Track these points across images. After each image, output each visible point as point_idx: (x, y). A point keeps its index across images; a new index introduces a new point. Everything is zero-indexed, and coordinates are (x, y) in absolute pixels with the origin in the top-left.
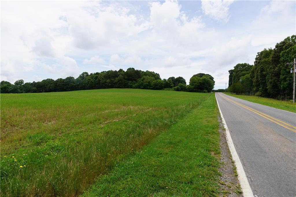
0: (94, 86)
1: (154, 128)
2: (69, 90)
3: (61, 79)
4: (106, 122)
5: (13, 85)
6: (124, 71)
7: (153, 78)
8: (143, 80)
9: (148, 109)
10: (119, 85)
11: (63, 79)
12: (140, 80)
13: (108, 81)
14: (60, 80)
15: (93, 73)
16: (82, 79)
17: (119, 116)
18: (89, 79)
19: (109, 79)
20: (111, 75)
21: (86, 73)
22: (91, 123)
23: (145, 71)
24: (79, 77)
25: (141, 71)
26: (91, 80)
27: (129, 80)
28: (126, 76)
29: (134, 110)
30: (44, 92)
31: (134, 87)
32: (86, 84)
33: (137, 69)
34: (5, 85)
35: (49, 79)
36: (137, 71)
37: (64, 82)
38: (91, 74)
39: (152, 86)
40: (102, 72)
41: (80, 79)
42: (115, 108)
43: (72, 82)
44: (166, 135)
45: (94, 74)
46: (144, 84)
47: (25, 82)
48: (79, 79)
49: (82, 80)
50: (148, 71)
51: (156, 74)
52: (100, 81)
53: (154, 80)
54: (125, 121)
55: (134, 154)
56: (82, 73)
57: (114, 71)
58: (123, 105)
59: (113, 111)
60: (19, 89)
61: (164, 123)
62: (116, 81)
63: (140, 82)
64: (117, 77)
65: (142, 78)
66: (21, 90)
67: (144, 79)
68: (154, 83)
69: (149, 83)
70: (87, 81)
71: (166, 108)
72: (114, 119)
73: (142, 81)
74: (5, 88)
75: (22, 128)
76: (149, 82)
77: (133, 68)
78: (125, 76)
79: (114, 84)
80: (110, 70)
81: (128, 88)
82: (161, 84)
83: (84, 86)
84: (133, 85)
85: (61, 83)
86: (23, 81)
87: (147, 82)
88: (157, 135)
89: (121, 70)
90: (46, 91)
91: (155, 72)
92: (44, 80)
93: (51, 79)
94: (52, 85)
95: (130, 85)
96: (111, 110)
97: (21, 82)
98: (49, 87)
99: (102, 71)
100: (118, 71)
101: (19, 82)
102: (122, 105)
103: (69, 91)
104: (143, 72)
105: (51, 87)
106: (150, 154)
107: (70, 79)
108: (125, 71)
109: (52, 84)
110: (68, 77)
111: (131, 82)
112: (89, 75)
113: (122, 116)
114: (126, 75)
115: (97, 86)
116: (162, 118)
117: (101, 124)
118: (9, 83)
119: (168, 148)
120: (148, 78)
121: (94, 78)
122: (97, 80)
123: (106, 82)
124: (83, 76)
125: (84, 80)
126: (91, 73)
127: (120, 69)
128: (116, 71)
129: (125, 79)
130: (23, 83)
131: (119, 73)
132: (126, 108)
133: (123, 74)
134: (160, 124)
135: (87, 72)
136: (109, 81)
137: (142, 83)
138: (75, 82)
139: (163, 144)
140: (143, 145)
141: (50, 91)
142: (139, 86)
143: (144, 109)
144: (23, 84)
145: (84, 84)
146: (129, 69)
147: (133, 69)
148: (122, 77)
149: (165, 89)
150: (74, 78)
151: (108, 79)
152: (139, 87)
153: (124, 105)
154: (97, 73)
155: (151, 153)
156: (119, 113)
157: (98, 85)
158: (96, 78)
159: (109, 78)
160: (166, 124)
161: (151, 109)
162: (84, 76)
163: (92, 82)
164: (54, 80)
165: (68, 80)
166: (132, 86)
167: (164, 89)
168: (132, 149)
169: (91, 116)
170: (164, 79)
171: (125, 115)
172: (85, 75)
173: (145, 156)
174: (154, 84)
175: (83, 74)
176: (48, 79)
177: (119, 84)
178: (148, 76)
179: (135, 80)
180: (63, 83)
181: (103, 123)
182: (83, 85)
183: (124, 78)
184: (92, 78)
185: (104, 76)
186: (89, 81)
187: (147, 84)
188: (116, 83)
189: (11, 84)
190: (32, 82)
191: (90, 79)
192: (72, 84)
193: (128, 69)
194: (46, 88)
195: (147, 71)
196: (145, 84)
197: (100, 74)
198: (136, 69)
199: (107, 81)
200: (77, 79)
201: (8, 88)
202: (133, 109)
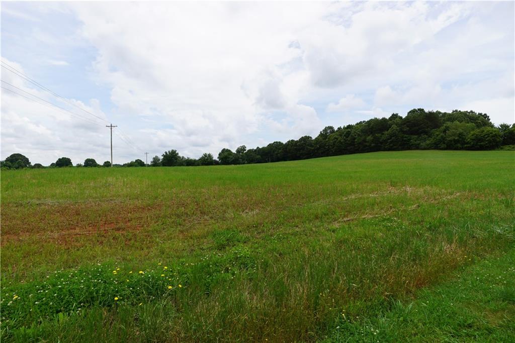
0: (344, 149)
1: (462, 243)
2: (304, 157)
3: (292, 141)
4: (345, 219)
5: (234, 153)
6: (401, 118)
7: (470, 125)
8: (444, 131)
9: (451, 194)
10: (391, 145)
11: (296, 140)
12: (437, 133)
13: (369, 138)
14: (291, 143)
15: (342, 127)
16: (324, 139)
17: (376, 207)
18: (335, 138)
19: (371, 135)
20: (374, 127)
21: (331, 128)
22: (317, 217)
23: (450, 112)
24: (319, 135)
25: (440, 113)
26: (339, 139)
27: (412, 133)
28: (405, 126)
29: (413, 196)
30: (271, 162)
31: (423, 147)
32: (331, 146)
33: (430, 110)
34: (226, 154)
35: (277, 142)
36: (431, 113)
37: (297, 146)
38: (339, 129)
39: (467, 143)
40: (357, 124)
41: (321, 138)
42: (372, 191)
43: (308, 145)
44: (497, 267)
45: (344, 128)
46: (447, 139)
47: (247, 149)
48: (319, 139)
49: (324, 141)
50: (456, 111)
51: (480, 114)
52: (355, 139)
53: (473, 129)
54: (388, 219)
55: (391, 307)
56: (324, 128)
57: (381, 118)
58: (391, 186)
59: (365, 195)
60: (241, 158)
61: (491, 232)
62: (384, 138)
63: (437, 135)
64: (388, 130)
65: (443, 128)
66: (243, 160)
67: (447, 128)
68: (473, 135)
69: (460, 137)
70: (331, 142)
71: (503, 193)
72: (363, 213)
73: (442, 134)
74: (226, 157)
75: (211, 218)
76: (460, 135)
77: (422, 108)
78: (403, 126)
79: (381, 143)
80: (373, 118)
81: (409, 148)
82: (492, 136)
83: (328, 150)
84: (422, 144)
85: (293, 147)
86: (246, 147)
87: (454, 135)
88: (466, 265)
89: (395, 116)
90: (273, 161)
91: (477, 112)
92: (270, 144)
93: (280, 142)
94: (280, 151)
95: (416, 143)
96: (362, 194)
97: (243, 148)
98: (277, 154)
99: (358, 122)
100: (388, 118)
101: (241, 149)
102: (390, 184)
103: (304, 159)
104: (445, 113)
105: (279, 153)
106: (435, 319)
107: (305, 139)
108: (404, 117)
109: (280, 149)
110: (302, 137)
111: (416, 136)
112: (336, 130)
113: (382, 209)
114: (405, 124)
115: (348, 148)
116: (489, 218)
117: (336, 222)
118: (230, 151)
119: (497, 311)
120: (458, 127)
121: (344, 136)
122: (349, 139)
123: (365, 141)
124: (326, 133)
125: (327, 139)
126: (339, 127)
127: (393, 115)
128: (384, 119)
129: (404, 132)
130: (245, 150)
131: (390, 122)
132: (394, 192)
133: (400, 123)
134: (480, 234)
135: (331, 126)
136: (372, 138)
137: (442, 137)
138: (313, 145)
139: (480, 296)
140: (419, 286)
141: (278, 160)
142: (435, 144)
143: (439, 195)
144: (245, 152)
145: (327, 147)
146: (413, 112)
147: (422, 110)
148: (397, 130)
149: (507, 147)
150: (311, 138)
151: (369, 135)
152: (436, 146)
153: (393, 184)
154: (349, 127)
155: (439, 316)
156: (378, 201)
157: (352, 147)
158: (348, 134)
159: (372, 133)
160: (499, 237)
161: (458, 194)
162: (328, 133)
163: (341, 143)
164: (282, 144)
165: (303, 142)
166: (419, 144)
167: (502, 149)
168: (386, 293)
169: (320, 206)
170: (501, 126)
171: (391, 205)
172: (328, 131)
173: (419, 320)
174: (473, 137)
175: (325, 130)
176: (275, 142)
177: (391, 142)
178: (457, 122)
179: (426, 133)
180: (295, 148)
181: (340, 220)
182: (325, 148)
183: (401, 131)
184: (341, 135)
185: (361, 130)
186: (335, 142)
187: (454, 139)
188: (385, 141)
189: (232, 152)
190: (255, 148)
191: (337, 137)
192: (308, 147)
193: (410, 112)
194: (273, 155)
195: (453, 111)
196: (450, 138)
197: (354, 127)
198: (426, 111)
199: (367, 138)
200: (316, 138)
201: (229, 158)
202: (411, 193)
